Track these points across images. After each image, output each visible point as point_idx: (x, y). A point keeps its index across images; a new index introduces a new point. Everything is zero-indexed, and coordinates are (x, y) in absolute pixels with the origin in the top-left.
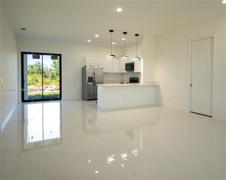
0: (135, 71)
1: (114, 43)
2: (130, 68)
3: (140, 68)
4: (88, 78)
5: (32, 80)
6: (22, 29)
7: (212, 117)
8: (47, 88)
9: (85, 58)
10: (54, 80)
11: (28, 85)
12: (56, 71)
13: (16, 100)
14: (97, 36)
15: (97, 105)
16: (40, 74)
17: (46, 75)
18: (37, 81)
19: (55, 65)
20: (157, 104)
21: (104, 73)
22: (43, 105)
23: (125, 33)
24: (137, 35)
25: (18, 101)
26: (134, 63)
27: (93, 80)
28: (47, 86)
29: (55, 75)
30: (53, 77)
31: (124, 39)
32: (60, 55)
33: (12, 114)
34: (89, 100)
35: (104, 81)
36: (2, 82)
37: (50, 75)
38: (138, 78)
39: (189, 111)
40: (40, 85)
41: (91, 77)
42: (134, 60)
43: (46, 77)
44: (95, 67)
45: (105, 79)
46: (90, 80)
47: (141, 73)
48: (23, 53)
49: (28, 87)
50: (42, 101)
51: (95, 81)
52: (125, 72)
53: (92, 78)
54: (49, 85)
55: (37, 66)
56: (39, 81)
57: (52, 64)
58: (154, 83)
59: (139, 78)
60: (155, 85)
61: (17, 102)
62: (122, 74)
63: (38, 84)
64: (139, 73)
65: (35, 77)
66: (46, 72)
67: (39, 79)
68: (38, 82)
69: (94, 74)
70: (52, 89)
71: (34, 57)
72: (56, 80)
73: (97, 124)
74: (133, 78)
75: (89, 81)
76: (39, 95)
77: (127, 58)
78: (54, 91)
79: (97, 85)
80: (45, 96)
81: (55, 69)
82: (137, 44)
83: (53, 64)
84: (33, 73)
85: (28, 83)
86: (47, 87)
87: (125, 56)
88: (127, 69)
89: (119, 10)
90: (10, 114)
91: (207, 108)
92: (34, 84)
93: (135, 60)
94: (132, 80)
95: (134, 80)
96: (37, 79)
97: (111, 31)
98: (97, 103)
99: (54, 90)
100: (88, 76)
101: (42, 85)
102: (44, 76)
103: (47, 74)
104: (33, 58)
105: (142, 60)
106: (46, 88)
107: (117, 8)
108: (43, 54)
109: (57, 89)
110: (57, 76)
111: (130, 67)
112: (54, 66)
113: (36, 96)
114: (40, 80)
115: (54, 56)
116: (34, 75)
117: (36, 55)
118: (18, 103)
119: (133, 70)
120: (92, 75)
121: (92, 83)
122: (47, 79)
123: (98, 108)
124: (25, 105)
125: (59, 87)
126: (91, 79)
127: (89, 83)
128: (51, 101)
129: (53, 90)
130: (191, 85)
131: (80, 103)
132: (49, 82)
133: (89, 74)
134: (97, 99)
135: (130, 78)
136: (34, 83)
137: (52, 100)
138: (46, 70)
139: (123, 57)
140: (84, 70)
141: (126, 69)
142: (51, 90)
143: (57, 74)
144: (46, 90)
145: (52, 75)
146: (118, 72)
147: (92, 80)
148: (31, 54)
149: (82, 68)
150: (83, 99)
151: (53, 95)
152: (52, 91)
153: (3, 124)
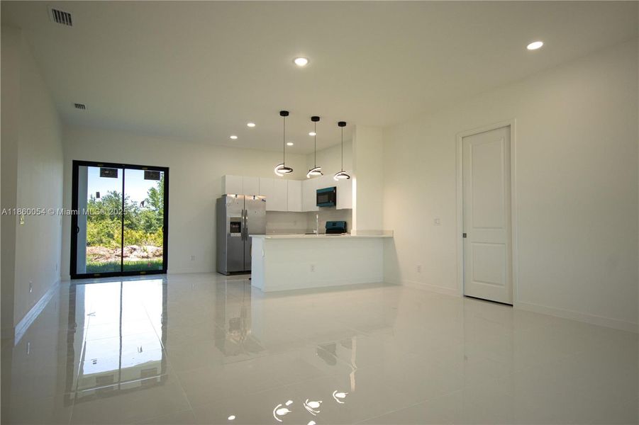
0: (339, 206)
1: (290, 144)
2: (327, 201)
3: (349, 199)
4: (231, 223)
5: (98, 233)
6: (77, 106)
7: (512, 305)
8: (135, 253)
9: (224, 178)
10: (150, 234)
11: (89, 244)
12: (155, 212)
13: (58, 273)
14: (251, 125)
15: (250, 284)
16: (118, 219)
17: (132, 222)
18: (110, 236)
19: (154, 200)
20: (390, 280)
21: (267, 212)
22: (122, 285)
23: (315, 119)
24: (342, 124)
25: (61, 276)
26: (335, 188)
27: (242, 227)
28: (135, 246)
29: (154, 222)
30: (149, 227)
31: (312, 134)
32: (166, 170)
33: (46, 303)
34: (232, 273)
35: (267, 231)
36: (22, 223)
37: (142, 222)
38: (345, 223)
39: (461, 293)
40: (118, 245)
41: (239, 221)
42: (335, 180)
43: (132, 226)
44: (246, 197)
45: (270, 226)
46: (234, 226)
47: (351, 210)
48: (77, 165)
49: (88, 249)
50: (120, 277)
51: (246, 229)
52: (317, 209)
53: (239, 224)
54: (139, 245)
55: (111, 201)
56: (116, 236)
57: (148, 197)
58: (382, 232)
59: (348, 222)
60: (383, 238)
61: (58, 278)
62: (309, 215)
63: (114, 243)
64: (348, 212)
65: (107, 227)
66: (134, 215)
67: (116, 231)
68: (114, 239)
69: (244, 213)
70: (145, 254)
71: (103, 174)
72: (156, 234)
73: (249, 332)
74: (334, 223)
75: (233, 230)
76: (114, 265)
77: (319, 175)
78: (149, 260)
79: (251, 238)
80: (127, 266)
81: (154, 208)
82: (343, 145)
83: (151, 197)
84: (102, 217)
85: (89, 239)
86: (135, 249)
87: (315, 171)
88: (320, 202)
89: (301, 62)
90: (41, 301)
91: (502, 285)
92: (102, 242)
93: (337, 180)
94: (331, 227)
95: (337, 228)
96: (112, 232)
97: (284, 113)
98: (250, 279)
99: (151, 255)
100: (231, 218)
101: (120, 246)
102: (128, 226)
103: (134, 220)
104: (101, 176)
105: (354, 181)
106: (131, 253)
107: (295, 59)
108: (124, 167)
109: (158, 254)
110: (158, 225)
111: (328, 197)
112: (151, 201)
113: (105, 266)
114: (117, 234)
115: (151, 172)
116: (104, 222)
117: (109, 170)
118: (62, 281)
119: (335, 204)
120: (240, 216)
121: (239, 235)
122: (134, 232)
123: (252, 290)
124: (77, 286)
125: (161, 249)
126: (237, 226)
127: (233, 235)
128: (143, 277)
129: (148, 257)
130: (465, 235)
131: (211, 281)
132: (138, 237)
133: (232, 213)
134: (249, 272)
135: (327, 222)
136: (104, 240)
137: (144, 274)
138: (133, 210)
139: (310, 173)
140: (221, 203)
141: (318, 204)
142: (143, 257)
143: (158, 220)
144: (132, 256)
145: (148, 222)
146: (299, 210)
147: (240, 228)
148: (97, 166)
149: (218, 200)
150: (219, 272)
151: (148, 265)
152: (145, 260)
153: (21, 323)
